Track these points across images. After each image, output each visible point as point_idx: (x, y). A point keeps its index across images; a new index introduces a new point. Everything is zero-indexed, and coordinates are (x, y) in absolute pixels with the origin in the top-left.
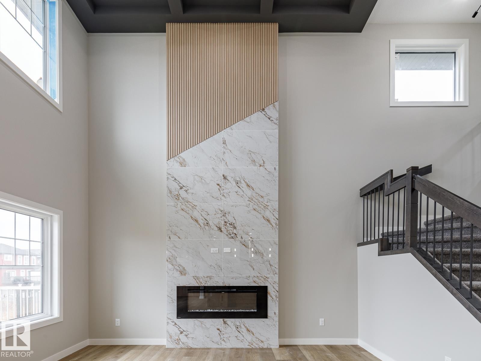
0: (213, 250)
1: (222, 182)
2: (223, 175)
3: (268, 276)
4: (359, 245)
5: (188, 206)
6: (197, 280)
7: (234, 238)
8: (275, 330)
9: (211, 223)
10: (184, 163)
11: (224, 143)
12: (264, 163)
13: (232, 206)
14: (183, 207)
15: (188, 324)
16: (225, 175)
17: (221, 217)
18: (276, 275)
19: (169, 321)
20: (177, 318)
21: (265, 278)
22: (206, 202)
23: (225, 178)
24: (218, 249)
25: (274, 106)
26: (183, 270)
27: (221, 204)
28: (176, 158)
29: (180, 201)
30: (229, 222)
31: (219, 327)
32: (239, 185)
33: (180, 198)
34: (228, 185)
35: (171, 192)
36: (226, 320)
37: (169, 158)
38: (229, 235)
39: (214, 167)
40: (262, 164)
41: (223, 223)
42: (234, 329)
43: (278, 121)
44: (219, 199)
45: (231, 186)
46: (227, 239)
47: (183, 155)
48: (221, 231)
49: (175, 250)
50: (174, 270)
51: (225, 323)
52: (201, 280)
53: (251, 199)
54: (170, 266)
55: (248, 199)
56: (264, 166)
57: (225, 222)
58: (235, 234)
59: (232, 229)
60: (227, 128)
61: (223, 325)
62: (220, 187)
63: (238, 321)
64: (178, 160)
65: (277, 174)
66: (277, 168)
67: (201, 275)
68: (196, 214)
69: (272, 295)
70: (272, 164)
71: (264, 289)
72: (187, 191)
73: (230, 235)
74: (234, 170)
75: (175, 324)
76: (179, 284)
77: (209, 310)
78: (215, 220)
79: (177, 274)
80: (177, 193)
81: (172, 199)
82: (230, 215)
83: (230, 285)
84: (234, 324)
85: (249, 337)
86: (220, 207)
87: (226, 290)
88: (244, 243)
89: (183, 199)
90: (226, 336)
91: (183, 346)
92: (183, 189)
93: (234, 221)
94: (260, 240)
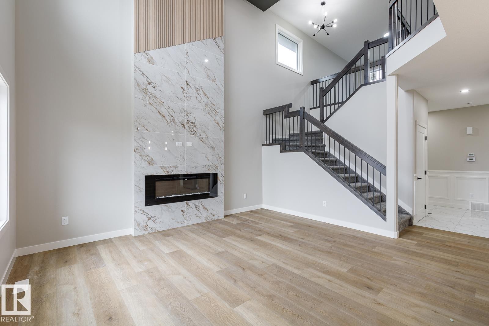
0: (178, 143)
1: (185, 86)
2: (186, 81)
3: (218, 165)
4: (263, 145)
5: (156, 101)
6: (164, 169)
7: (194, 134)
8: (222, 205)
9: (176, 120)
10: (152, 61)
11: (187, 54)
12: (215, 79)
13: (193, 108)
14: (151, 101)
15: (156, 209)
16: (188, 81)
17: (185, 116)
18: (223, 165)
19: (137, 210)
20: (145, 206)
21: (216, 166)
22: (172, 101)
23: (187, 84)
24: (182, 142)
25: (222, 39)
26: (151, 160)
27: (185, 105)
28: (144, 53)
29: (148, 95)
30: (190, 121)
31: (182, 209)
32: (198, 92)
33: (148, 93)
34: (190, 90)
35: (138, 85)
36: (188, 202)
37: (137, 51)
38: (191, 132)
39: (179, 72)
40: (214, 80)
41: (186, 121)
42: (194, 208)
43: (224, 51)
44: (183, 100)
45: (191, 91)
46: (189, 135)
47: (152, 53)
48: (185, 128)
49: (143, 142)
50: (142, 160)
51: (187, 204)
52: (168, 169)
53: (206, 106)
54: (138, 156)
55: (204, 105)
56: (215, 81)
57: (188, 121)
58: (195, 131)
59: (193, 127)
60: (189, 43)
61: (186, 207)
62: (184, 90)
63: (197, 202)
64: (146, 56)
65: (223, 90)
66: (223, 85)
67: (166, 165)
68: (163, 110)
69: (220, 179)
70: (220, 82)
71: (215, 175)
72: (154, 87)
73: (192, 132)
74: (194, 79)
75: (143, 212)
76: (147, 174)
77: (174, 196)
78: (180, 118)
79: (145, 164)
80: (145, 87)
81: (140, 91)
82: (191, 115)
83: (192, 173)
84: (194, 205)
85: (205, 213)
86: (183, 107)
87: (189, 177)
88: (202, 139)
89: (151, 94)
90: (188, 215)
91: (151, 231)
92: (150, 85)
93: (194, 121)
94: (212, 138)
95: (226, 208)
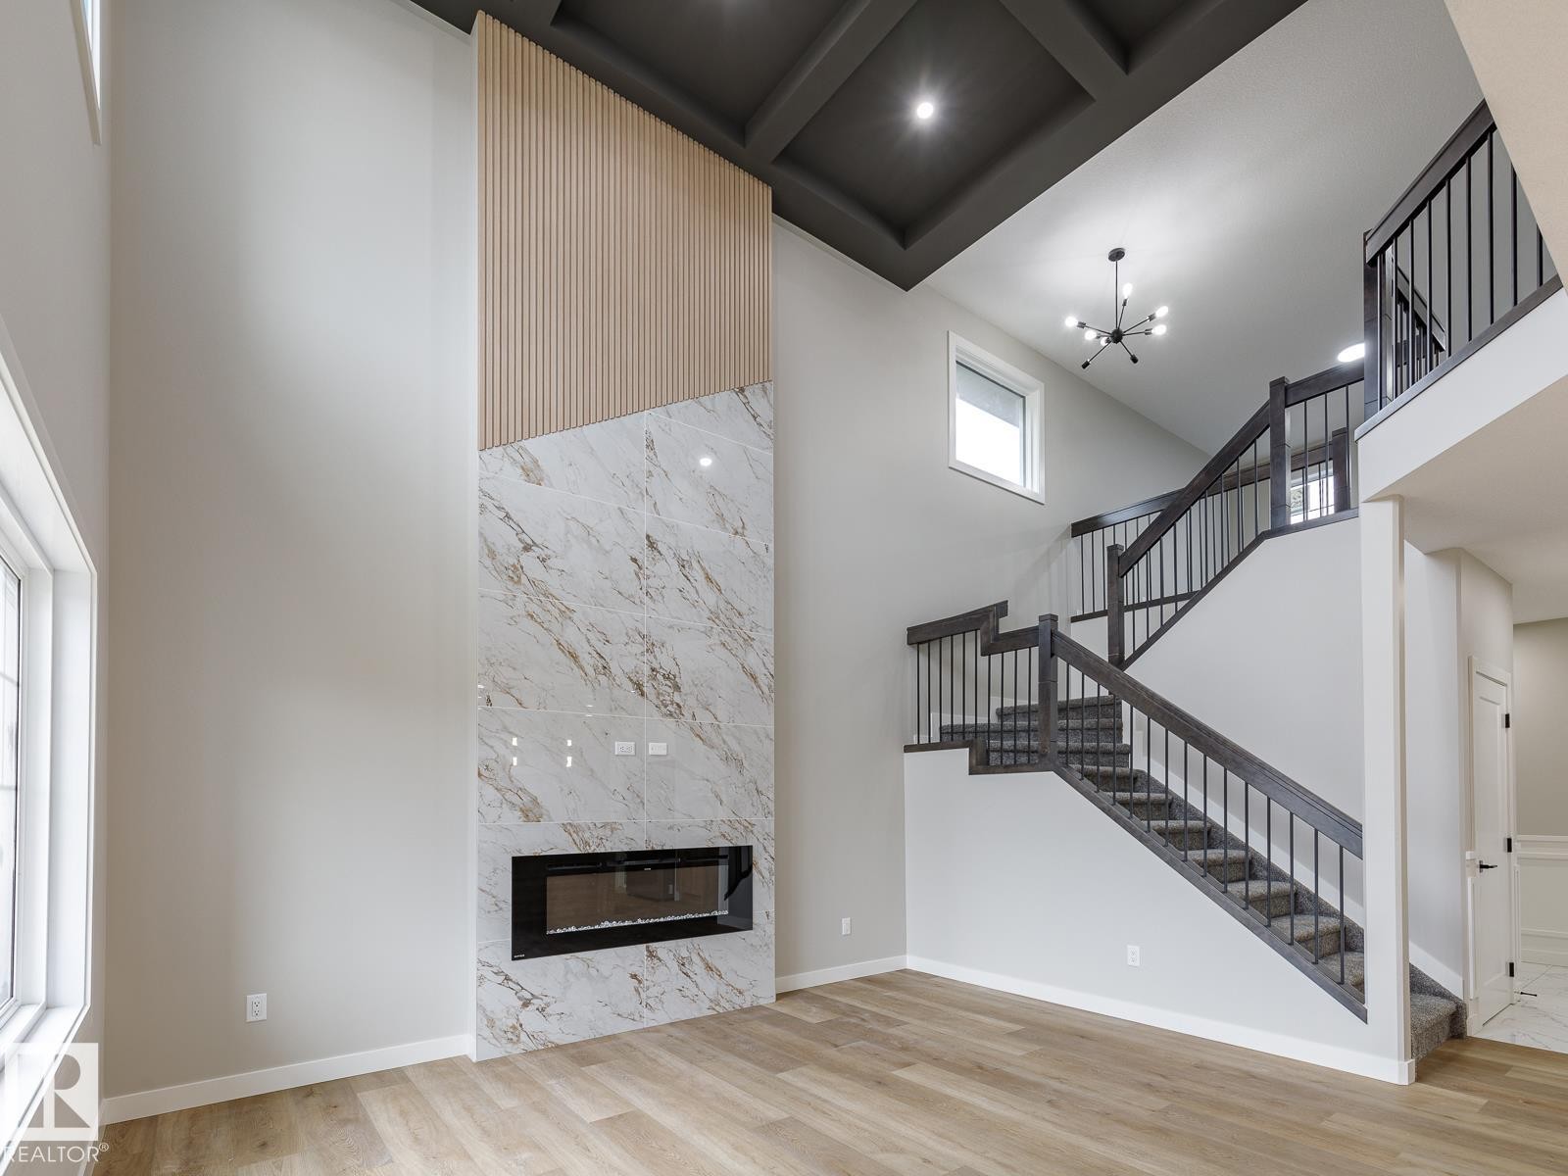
0: (619, 747)
1: (644, 555)
2: (648, 537)
3: (753, 820)
4: (908, 749)
5: (550, 607)
6: (574, 835)
7: (675, 715)
8: (768, 956)
9: (614, 667)
10: (536, 472)
11: (650, 446)
12: (743, 528)
13: (671, 627)
14: (533, 608)
15: (549, 971)
16: (655, 536)
17: (642, 654)
18: (770, 818)
19: (487, 972)
20: (513, 959)
21: (747, 824)
22: (602, 606)
23: (652, 545)
24: (633, 743)
25: (764, 390)
26: (531, 805)
27: (643, 618)
28: (509, 449)
29: (522, 588)
30: (661, 670)
31: (635, 970)
32: (687, 571)
33: (524, 580)
34: (661, 568)
35: (492, 554)
36: (653, 945)
37: (489, 444)
38: (662, 707)
39: (624, 507)
40: (740, 530)
41: (646, 670)
42: (674, 966)
43: (771, 431)
44: (637, 601)
45: (665, 571)
46: (657, 716)
47: (535, 446)
48: (642, 695)
49: (505, 743)
50: (504, 806)
51: (651, 955)
52: (587, 835)
53: (714, 617)
54: (490, 793)
55: (707, 614)
56: (743, 535)
57: (653, 670)
58: (678, 704)
59: (670, 691)
60: (657, 408)
61: (647, 962)
62: (640, 568)
63: (683, 946)
64: (517, 456)
65: (770, 562)
66: (771, 546)
67: (583, 820)
68: (572, 636)
69: (762, 868)
70: (761, 537)
71: (745, 854)
72: (543, 560)
73: (666, 707)
74: (675, 528)
75: (507, 978)
76: (519, 851)
77: (606, 925)
78: (627, 659)
79: (512, 818)
80: (512, 561)
81: (496, 575)
82: (664, 650)
83: (665, 848)
84: (675, 955)
85: (710, 985)
86: (639, 626)
87: (656, 862)
88: (698, 731)
89: (532, 582)
90: (654, 991)
91: (531, 1046)
92: (530, 553)
93: (675, 671)
94: (735, 726)
95: (783, 967)
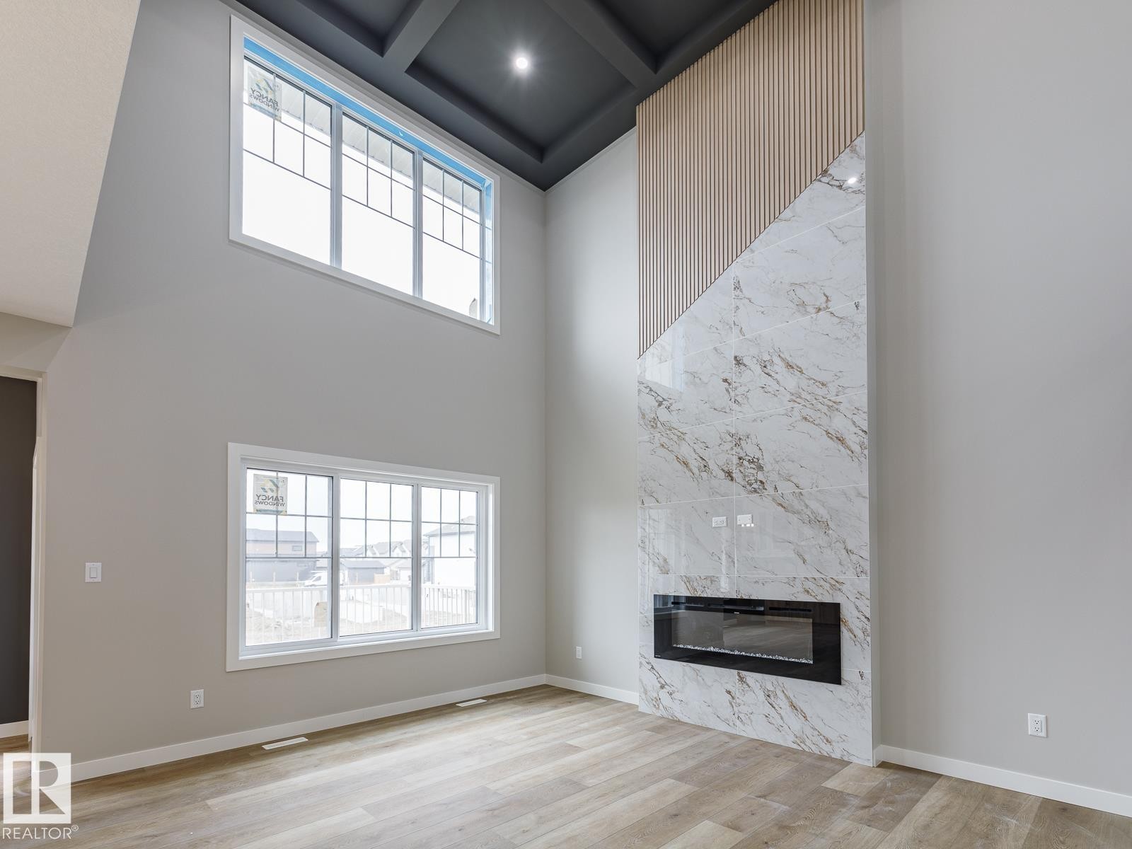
0: (716, 521)
1: (732, 373)
2: (736, 358)
3: (841, 578)
5: (672, 436)
6: (688, 584)
7: (758, 490)
8: (863, 717)
9: (711, 464)
11: (737, 287)
12: (828, 300)
13: (755, 420)
14: (664, 440)
15: (674, 670)
16: (740, 355)
17: (732, 449)
18: (863, 576)
19: (644, 661)
20: (655, 657)
21: (833, 583)
22: (703, 423)
23: (738, 361)
24: (725, 517)
25: (852, 151)
26: (663, 564)
27: (732, 421)
28: (651, 349)
29: (658, 430)
30: (747, 458)
31: (729, 687)
32: (768, 369)
33: (659, 424)
34: (746, 376)
35: (643, 415)
36: (743, 673)
37: (641, 353)
38: (748, 486)
39: (717, 345)
40: (823, 306)
41: (735, 460)
42: (762, 697)
43: (864, 183)
44: (728, 410)
45: (751, 377)
46: (744, 494)
48: (732, 480)
50: (650, 564)
51: (741, 679)
52: (695, 584)
53: (796, 397)
54: (644, 556)
55: (789, 397)
56: (827, 308)
57: (740, 459)
58: (761, 482)
59: (754, 472)
60: (742, 254)
61: (738, 684)
62: (730, 384)
63: (769, 680)
64: (655, 352)
65: (862, 317)
66: (863, 302)
67: (694, 573)
68: (685, 451)
69: (853, 627)
70: (849, 299)
71: (832, 612)
72: (669, 408)
73: (751, 485)
74: (758, 339)
75: (652, 668)
76: (658, 592)
77: (712, 649)
78: (721, 457)
79: (655, 571)
80: (653, 415)
81: (646, 428)
82: (749, 441)
83: (753, 598)
84: (761, 686)
85: (795, 723)
86: (729, 428)
87: (744, 608)
88: (780, 500)
89: (663, 424)
90: (744, 709)
91: (665, 715)
92: (662, 406)
93: (758, 454)
94: (819, 491)
